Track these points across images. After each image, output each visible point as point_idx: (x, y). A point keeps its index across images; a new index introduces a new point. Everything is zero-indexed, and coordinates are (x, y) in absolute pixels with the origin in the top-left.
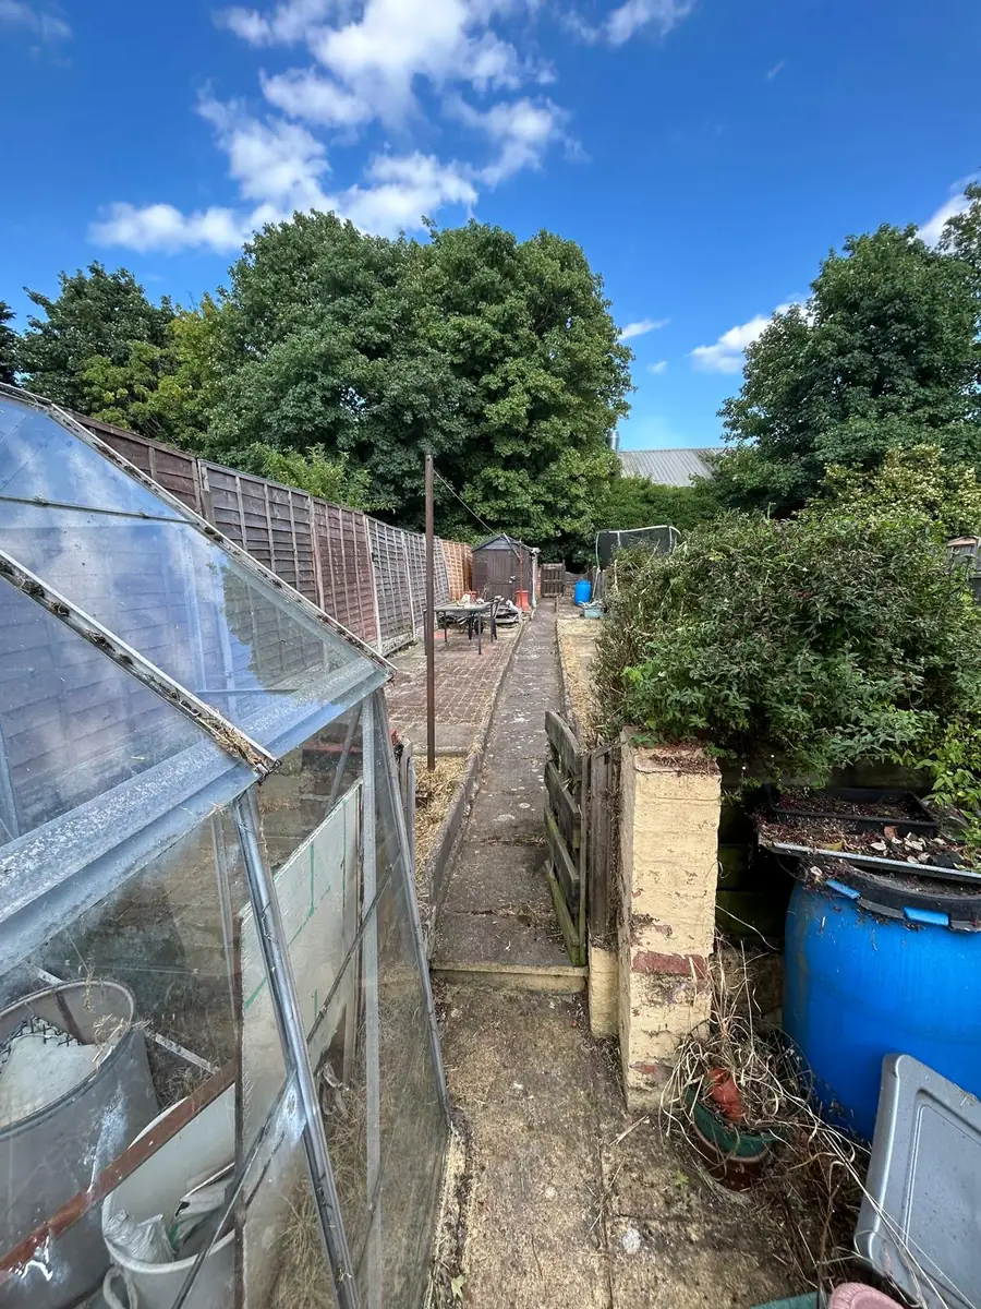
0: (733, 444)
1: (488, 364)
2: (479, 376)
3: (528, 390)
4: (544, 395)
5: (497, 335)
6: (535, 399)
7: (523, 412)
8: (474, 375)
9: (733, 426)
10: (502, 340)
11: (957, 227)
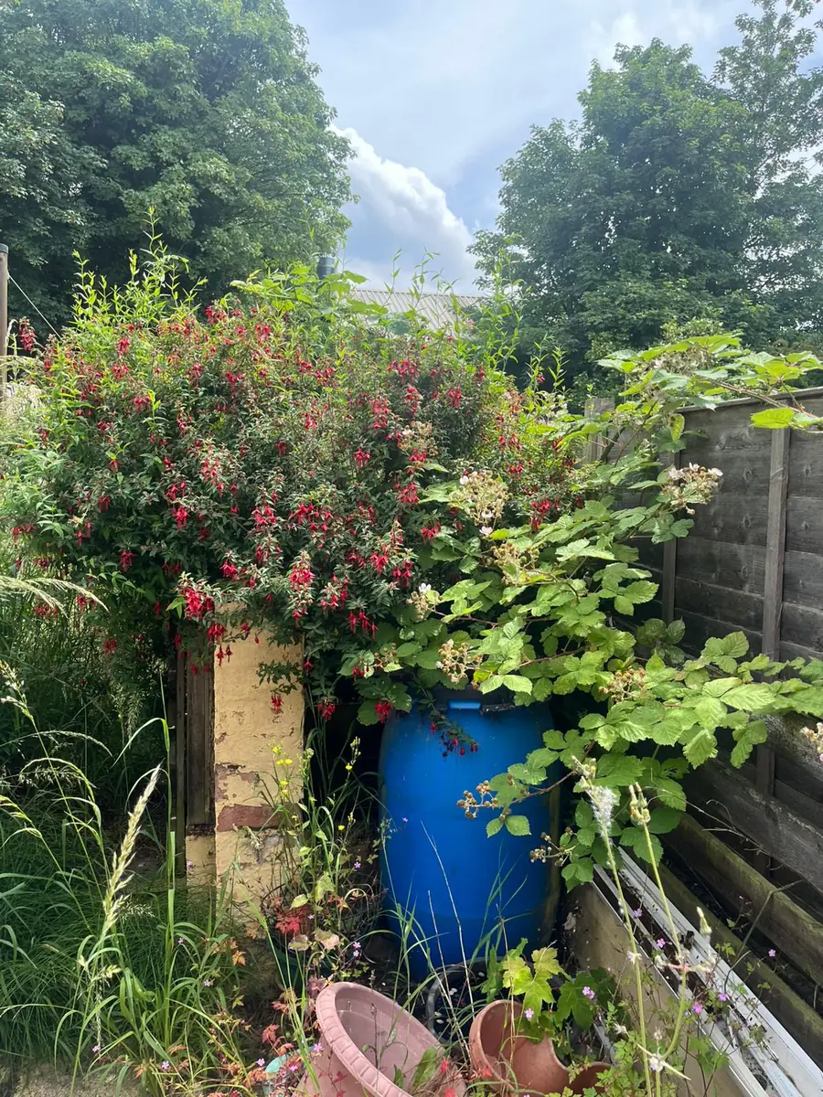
0: (489, 293)
1: (129, 130)
2: (112, 145)
3: (191, 180)
4: (217, 189)
5: (143, 90)
6: (204, 194)
7: (183, 209)
8: (104, 144)
9: (490, 267)
10: (150, 98)
11: (733, 59)
